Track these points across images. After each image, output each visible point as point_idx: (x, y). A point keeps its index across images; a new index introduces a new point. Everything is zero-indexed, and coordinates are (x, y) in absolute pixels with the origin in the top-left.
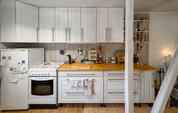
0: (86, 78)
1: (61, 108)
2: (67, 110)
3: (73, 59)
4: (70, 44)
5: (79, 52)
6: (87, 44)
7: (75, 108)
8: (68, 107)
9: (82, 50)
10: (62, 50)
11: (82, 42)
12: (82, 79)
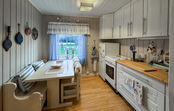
0: (137, 80)
1: (119, 97)
2: (121, 101)
3: (142, 57)
4: (138, 40)
5: (148, 50)
6: (164, 39)
7: (128, 107)
8: (124, 101)
9: (154, 48)
10: (132, 46)
11: (144, 36)
12: (133, 79)
